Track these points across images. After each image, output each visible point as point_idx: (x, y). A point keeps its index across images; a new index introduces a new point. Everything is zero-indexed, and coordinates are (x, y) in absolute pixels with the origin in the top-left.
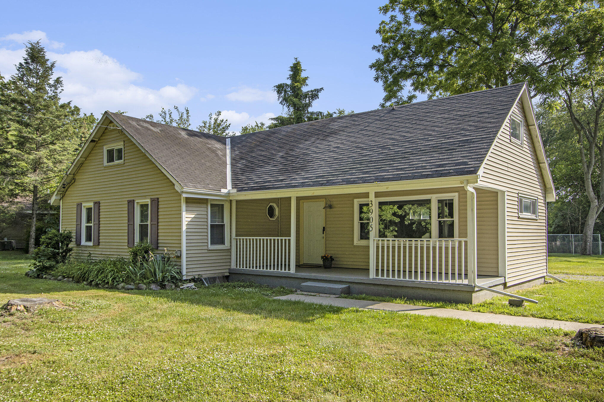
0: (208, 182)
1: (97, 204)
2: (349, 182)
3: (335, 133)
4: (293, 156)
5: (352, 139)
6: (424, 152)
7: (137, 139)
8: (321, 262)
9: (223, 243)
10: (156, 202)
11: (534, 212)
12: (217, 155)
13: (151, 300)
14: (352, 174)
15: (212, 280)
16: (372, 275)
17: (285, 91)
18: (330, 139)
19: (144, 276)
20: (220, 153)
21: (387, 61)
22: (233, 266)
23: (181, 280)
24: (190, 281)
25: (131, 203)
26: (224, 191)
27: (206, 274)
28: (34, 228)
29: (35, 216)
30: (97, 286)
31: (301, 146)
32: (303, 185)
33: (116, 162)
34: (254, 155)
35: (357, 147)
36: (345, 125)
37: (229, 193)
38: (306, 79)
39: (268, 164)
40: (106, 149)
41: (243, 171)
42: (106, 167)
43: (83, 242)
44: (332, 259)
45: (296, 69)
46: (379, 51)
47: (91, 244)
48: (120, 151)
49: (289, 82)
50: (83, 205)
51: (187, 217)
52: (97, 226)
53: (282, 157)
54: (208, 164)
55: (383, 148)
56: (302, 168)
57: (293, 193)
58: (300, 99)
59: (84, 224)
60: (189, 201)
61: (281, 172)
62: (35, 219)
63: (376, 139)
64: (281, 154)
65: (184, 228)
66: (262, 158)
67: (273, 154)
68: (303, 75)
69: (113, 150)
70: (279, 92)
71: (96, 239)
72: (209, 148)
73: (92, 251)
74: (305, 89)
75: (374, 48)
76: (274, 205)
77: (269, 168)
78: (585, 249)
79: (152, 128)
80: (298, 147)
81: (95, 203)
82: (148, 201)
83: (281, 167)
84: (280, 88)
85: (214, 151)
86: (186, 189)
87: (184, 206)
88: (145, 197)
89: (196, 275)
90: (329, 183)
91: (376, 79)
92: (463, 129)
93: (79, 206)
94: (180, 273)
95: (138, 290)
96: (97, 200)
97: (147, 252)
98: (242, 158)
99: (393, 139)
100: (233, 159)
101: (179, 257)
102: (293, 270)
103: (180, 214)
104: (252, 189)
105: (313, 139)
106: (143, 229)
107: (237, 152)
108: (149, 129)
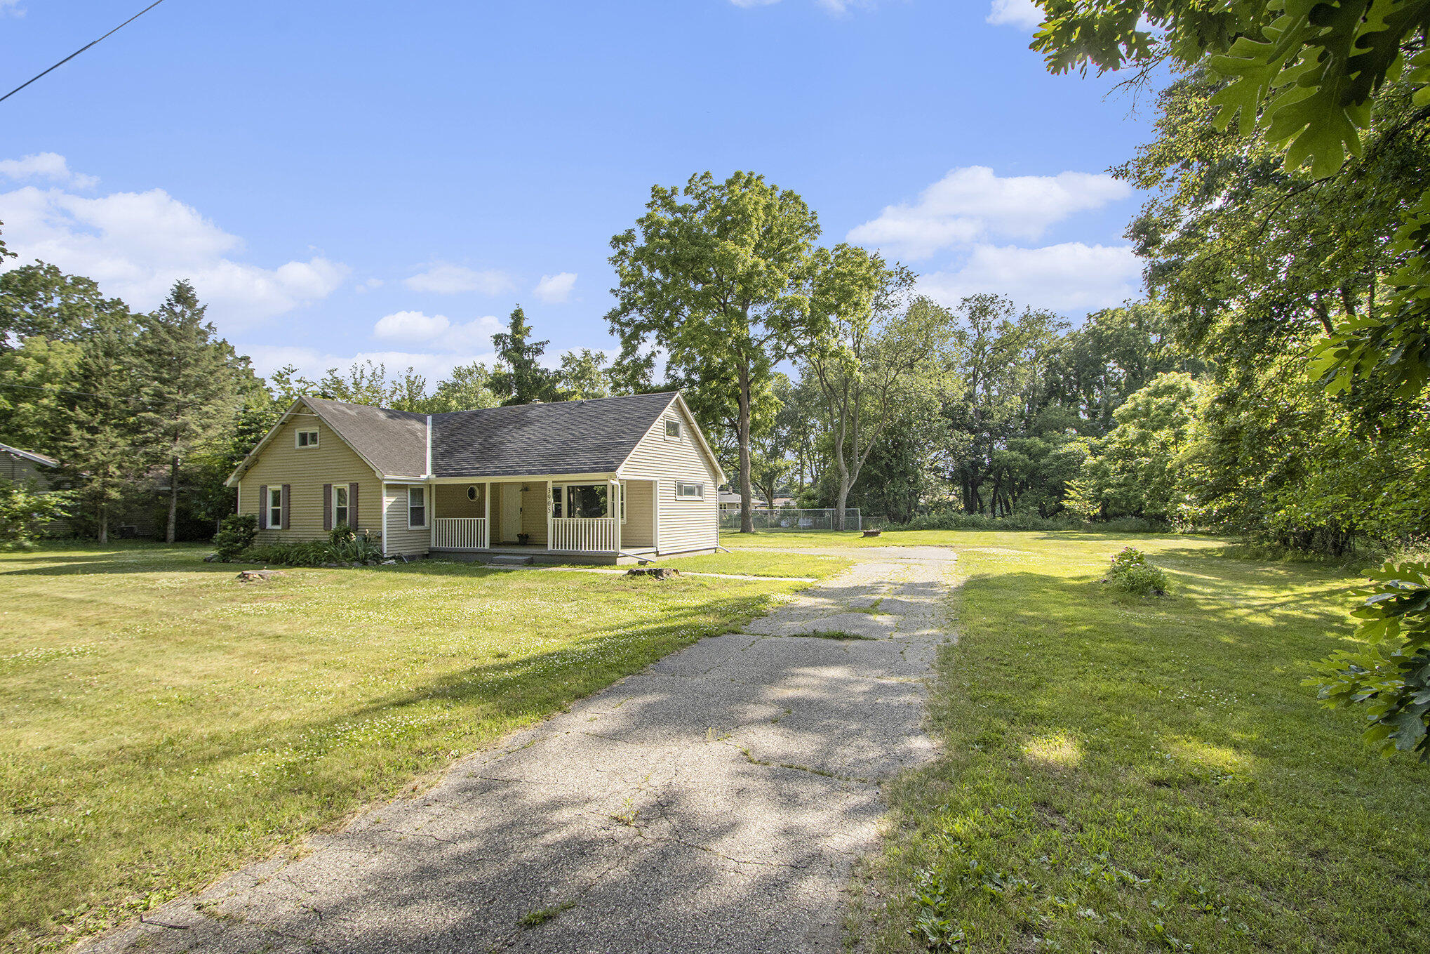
0: (408, 468)
1: (287, 487)
2: (530, 473)
3: (531, 423)
4: (490, 444)
5: (543, 431)
6: (590, 450)
7: (336, 427)
8: (517, 540)
9: (423, 524)
10: (355, 488)
11: (700, 495)
12: (417, 437)
13: (358, 571)
14: (534, 466)
15: (412, 558)
16: (550, 548)
17: (504, 343)
18: (525, 429)
19: (346, 555)
20: (420, 434)
21: (625, 309)
22: (433, 545)
23: (382, 558)
24: (391, 559)
25: (327, 488)
26: (423, 477)
27: (406, 552)
28: (173, 510)
29: (175, 495)
30: (298, 565)
31: (499, 433)
32: (495, 474)
33: (310, 446)
34: (454, 439)
35: (545, 440)
36: (541, 414)
37: (428, 479)
38: (528, 329)
39: (467, 450)
40: (298, 432)
41: (443, 456)
42: (298, 450)
43: (269, 525)
44: (527, 536)
45: (517, 318)
46: (617, 295)
47: (279, 527)
48: (314, 436)
49: (509, 332)
50: (269, 487)
51: (388, 501)
52: (286, 510)
53: (480, 444)
54: (408, 449)
55: (564, 443)
56: (497, 457)
57: (488, 480)
58: (521, 354)
59: (270, 507)
60: (389, 487)
61: (479, 460)
62: (175, 499)
63: (561, 433)
64: (480, 440)
65: (385, 511)
66: (462, 443)
67: (472, 440)
68: (525, 324)
69: (306, 434)
70: (497, 343)
71: (286, 522)
72: (408, 430)
73: (282, 534)
74: (528, 342)
75: (613, 291)
76: (476, 488)
77: (467, 454)
78: (838, 524)
79: (348, 411)
80: (496, 435)
81: (284, 486)
82: (346, 487)
83: (478, 454)
84: (498, 339)
85: (413, 433)
86: (387, 477)
87: (384, 491)
88: (343, 482)
89: (396, 553)
90: (516, 473)
91: (612, 332)
92: (623, 432)
93: (264, 489)
94: (381, 551)
95: (341, 566)
96: (285, 483)
97: (348, 533)
98: (443, 442)
99: (573, 435)
100: (433, 442)
101: (380, 537)
102: (487, 546)
103: (381, 498)
104: (451, 475)
105: (511, 427)
106: (342, 512)
107: (438, 434)
108: (346, 414)
